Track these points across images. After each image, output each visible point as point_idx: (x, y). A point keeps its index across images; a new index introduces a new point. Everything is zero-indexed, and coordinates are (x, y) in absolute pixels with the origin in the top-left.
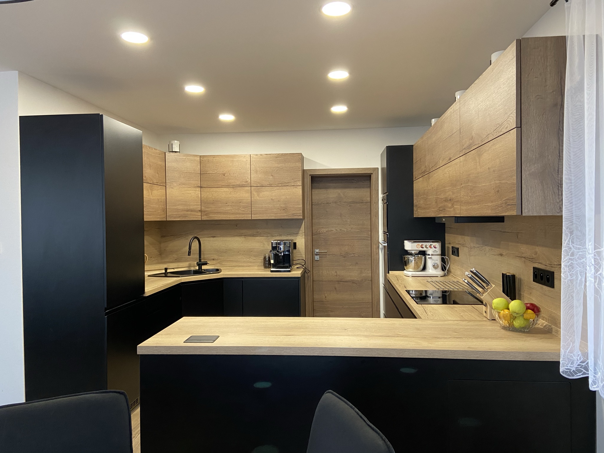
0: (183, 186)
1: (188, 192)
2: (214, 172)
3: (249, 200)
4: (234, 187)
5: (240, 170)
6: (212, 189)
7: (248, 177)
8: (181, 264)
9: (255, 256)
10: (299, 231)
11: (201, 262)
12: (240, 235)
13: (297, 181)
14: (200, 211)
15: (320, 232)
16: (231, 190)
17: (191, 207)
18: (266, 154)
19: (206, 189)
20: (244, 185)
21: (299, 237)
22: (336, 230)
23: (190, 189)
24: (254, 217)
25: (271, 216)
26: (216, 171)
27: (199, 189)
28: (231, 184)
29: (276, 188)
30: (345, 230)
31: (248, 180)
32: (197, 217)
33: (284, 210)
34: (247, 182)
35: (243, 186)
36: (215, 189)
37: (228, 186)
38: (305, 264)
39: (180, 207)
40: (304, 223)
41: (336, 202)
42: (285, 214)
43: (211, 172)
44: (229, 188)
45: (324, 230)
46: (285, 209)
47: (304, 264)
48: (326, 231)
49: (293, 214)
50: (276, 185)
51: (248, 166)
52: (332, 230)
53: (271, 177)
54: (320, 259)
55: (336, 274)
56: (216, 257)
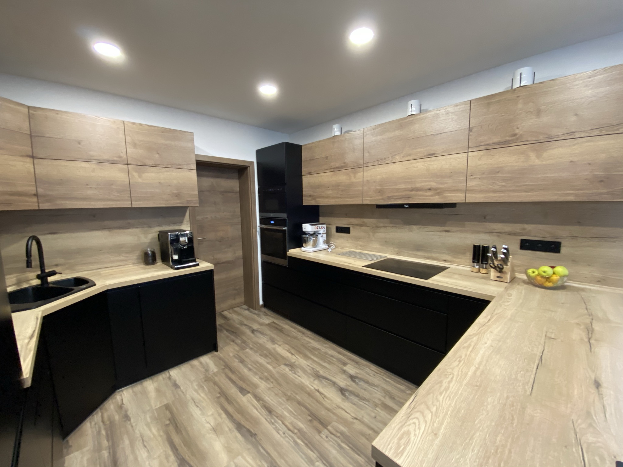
1: (10, 162)
2: (58, 136)
3: (126, 183)
4: (99, 162)
5: (108, 139)
6: (56, 162)
7: (122, 151)
9: (127, 253)
10: (183, 220)
11: (45, 272)
13: (190, 164)
14: (35, 195)
16: (94, 166)
17: (20, 189)
18: (148, 125)
19: (45, 160)
20: (117, 161)
21: (184, 226)
22: (212, 217)
23: (13, 158)
24: (136, 204)
25: (160, 203)
26: (64, 136)
28: (94, 158)
29: (164, 169)
30: (219, 217)
31: (122, 155)
32: (31, 204)
34: (120, 157)
35: (115, 162)
37: (88, 161)
40: (188, 211)
42: (179, 202)
43: (52, 136)
44: (90, 163)
46: (178, 195)
49: (188, 202)
50: (165, 166)
51: (122, 136)
52: (207, 218)
53: (157, 156)
55: (212, 258)
56: (60, 261)
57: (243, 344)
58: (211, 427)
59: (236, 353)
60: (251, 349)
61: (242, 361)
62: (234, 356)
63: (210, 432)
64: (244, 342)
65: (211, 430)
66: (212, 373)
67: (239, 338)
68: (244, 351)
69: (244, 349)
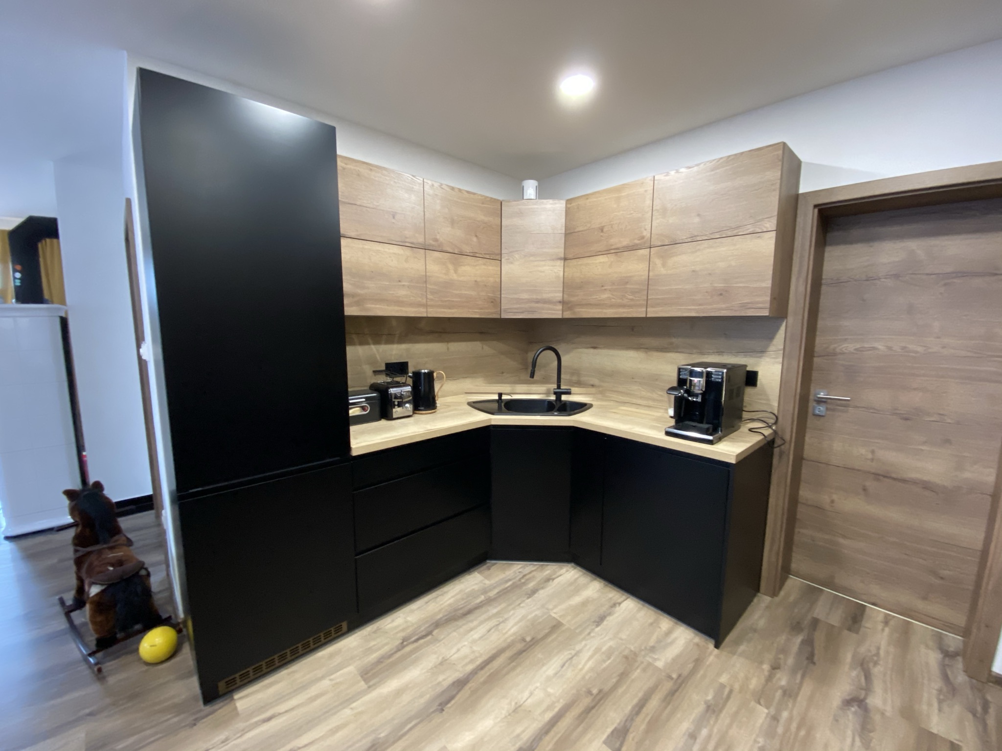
0: (532, 258)
1: (540, 269)
2: (585, 228)
3: (643, 277)
4: (618, 251)
5: (632, 214)
6: (581, 261)
7: (646, 227)
8: (535, 388)
10: (767, 346)
11: (560, 389)
12: (638, 348)
13: (763, 220)
14: (560, 302)
15: (838, 350)
16: (612, 258)
17: (545, 296)
19: (573, 261)
20: (637, 245)
21: (768, 359)
22: (890, 348)
23: (543, 263)
24: (653, 313)
25: (689, 309)
26: (589, 225)
27: (561, 263)
28: (613, 247)
29: (706, 243)
30: (920, 349)
31: (645, 233)
32: (556, 312)
33: (721, 294)
34: (643, 238)
35: (635, 248)
36: (586, 261)
37: (607, 252)
38: (776, 423)
39: (525, 296)
40: (783, 328)
41: (896, 276)
42: (724, 306)
43: (581, 229)
44: (608, 255)
45: (850, 347)
46: (723, 294)
47: (773, 421)
48: (856, 350)
49: (744, 306)
50: (707, 238)
51: (648, 202)
52: (874, 348)
53: (696, 220)
54: (828, 413)
55: (870, 456)
56: (596, 381)
57: (779, 693)
58: (522, 702)
59: (737, 686)
60: (775, 718)
61: (713, 710)
62: (723, 686)
63: (513, 704)
64: (789, 694)
65: (516, 703)
66: (650, 660)
67: (799, 676)
68: (753, 703)
69: (762, 702)
